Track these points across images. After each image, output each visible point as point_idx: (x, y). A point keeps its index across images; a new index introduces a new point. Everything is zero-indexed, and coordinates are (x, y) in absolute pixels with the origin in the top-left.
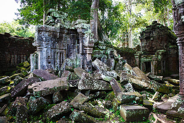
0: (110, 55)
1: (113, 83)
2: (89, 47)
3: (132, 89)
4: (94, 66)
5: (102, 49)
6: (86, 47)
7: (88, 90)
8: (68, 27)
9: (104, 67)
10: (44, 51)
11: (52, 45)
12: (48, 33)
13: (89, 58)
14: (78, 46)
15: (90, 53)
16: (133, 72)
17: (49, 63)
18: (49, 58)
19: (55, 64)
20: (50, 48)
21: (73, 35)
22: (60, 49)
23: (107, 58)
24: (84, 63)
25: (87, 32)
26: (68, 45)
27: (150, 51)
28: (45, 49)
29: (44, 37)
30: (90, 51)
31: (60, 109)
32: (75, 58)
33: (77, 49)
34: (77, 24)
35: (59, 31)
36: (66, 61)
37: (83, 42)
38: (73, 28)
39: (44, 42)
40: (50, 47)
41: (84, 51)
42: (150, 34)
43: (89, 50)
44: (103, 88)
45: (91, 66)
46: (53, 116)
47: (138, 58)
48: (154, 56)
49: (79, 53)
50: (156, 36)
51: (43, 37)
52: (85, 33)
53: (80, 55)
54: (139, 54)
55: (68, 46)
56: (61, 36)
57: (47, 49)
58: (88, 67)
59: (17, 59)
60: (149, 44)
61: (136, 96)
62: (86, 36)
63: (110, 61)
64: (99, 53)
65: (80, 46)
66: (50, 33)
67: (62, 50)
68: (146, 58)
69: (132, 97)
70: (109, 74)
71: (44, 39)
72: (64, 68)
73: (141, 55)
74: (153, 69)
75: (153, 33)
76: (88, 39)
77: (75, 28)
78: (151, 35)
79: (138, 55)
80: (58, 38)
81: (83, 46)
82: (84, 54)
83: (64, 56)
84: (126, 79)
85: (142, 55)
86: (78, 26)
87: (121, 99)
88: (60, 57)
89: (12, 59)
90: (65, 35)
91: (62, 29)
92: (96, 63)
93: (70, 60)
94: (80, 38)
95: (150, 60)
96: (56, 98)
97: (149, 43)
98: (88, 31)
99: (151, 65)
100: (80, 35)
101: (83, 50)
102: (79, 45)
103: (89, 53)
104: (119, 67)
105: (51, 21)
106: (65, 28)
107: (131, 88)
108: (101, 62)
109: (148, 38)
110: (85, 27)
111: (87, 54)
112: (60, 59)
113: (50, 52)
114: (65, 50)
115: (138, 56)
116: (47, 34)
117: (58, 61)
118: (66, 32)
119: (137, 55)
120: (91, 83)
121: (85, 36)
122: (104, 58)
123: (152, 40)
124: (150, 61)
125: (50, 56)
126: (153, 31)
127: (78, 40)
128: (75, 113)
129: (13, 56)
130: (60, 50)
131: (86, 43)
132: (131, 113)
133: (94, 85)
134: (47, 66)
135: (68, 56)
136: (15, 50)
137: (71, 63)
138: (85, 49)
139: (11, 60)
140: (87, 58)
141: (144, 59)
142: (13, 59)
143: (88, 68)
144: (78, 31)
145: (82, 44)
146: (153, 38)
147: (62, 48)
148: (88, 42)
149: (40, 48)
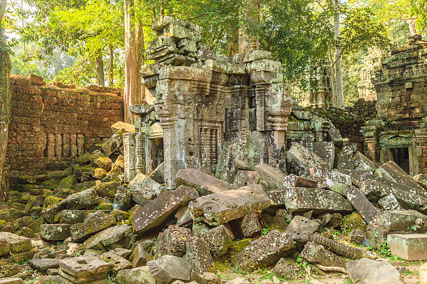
0: (321, 134)
1: (354, 196)
2: (282, 116)
3: (399, 208)
4: (290, 160)
5: (301, 119)
6: (273, 116)
7: (309, 210)
8: (229, 70)
9: (314, 163)
10: (179, 127)
11: (195, 113)
12: (188, 84)
13: (279, 141)
14: (250, 113)
15: (283, 129)
16: (383, 174)
17: (191, 154)
18: (189, 144)
19: (201, 158)
20: (192, 120)
21: (241, 88)
22: (210, 122)
23: (315, 141)
24: (267, 153)
25: (274, 80)
26: (226, 109)
27: (404, 119)
28: (182, 123)
29: (180, 95)
30: (284, 124)
31: (274, 244)
32: (245, 142)
33: (247, 120)
34: (251, 62)
35: (209, 79)
36: (231, 148)
37: (265, 103)
38: (241, 71)
39: (179, 106)
40: (191, 116)
41: (268, 124)
42: (404, 70)
43: (281, 122)
44: (336, 205)
45: (284, 160)
46: (262, 258)
47: (372, 137)
48: (417, 131)
49: (256, 130)
50: (420, 78)
51: (177, 93)
52: (271, 82)
53: (258, 135)
54: (374, 127)
55: (226, 112)
56: (213, 90)
57: (187, 122)
58: (278, 162)
59: (62, 144)
60: (401, 99)
61: (416, 218)
62: (274, 91)
63: (323, 148)
64: (296, 129)
65: (258, 114)
66: (194, 84)
67: (215, 122)
68: (396, 136)
69: (409, 219)
70: (337, 177)
71: (181, 98)
72: (225, 167)
73: (379, 130)
74: (415, 167)
75: (411, 68)
76: (279, 96)
77: (246, 70)
78: (407, 74)
79: (373, 130)
80: (208, 94)
81: (267, 114)
82: (267, 132)
83: (219, 138)
84: (377, 189)
85: (383, 131)
86: (253, 66)
87: (390, 223)
88: (211, 140)
89: (52, 145)
90: (221, 87)
91: (216, 73)
92: (296, 152)
93: (239, 147)
94: (257, 95)
95: (404, 141)
96: (251, 225)
97: (400, 96)
98: (276, 77)
99: (410, 157)
100: (259, 87)
101: (265, 124)
102: (255, 110)
103: (281, 129)
104: (347, 162)
105: (171, 48)
106: (223, 70)
107: (397, 205)
108: (307, 150)
109: (395, 84)
110: (271, 69)
111: (276, 133)
112: (211, 145)
113: (192, 128)
114: (221, 122)
115: (372, 134)
116: (186, 87)
117: (206, 149)
118: (224, 79)
119: (369, 131)
120: (312, 195)
121: (272, 89)
122: (308, 139)
123: (408, 89)
124: (405, 145)
125: (192, 138)
126: (411, 64)
127: (251, 99)
128: (311, 246)
129: (51, 137)
130: (212, 124)
131: (276, 107)
132: (415, 244)
133: (318, 200)
134: (186, 161)
135: (227, 137)
136: (58, 121)
137: (242, 153)
138: (270, 121)
139: (46, 149)
140: (276, 142)
141: (388, 141)
142: (54, 145)
143: (278, 165)
144: (254, 77)
145: (265, 109)
146: (413, 83)
147: (214, 118)
148: (279, 104)
149: (171, 119)
